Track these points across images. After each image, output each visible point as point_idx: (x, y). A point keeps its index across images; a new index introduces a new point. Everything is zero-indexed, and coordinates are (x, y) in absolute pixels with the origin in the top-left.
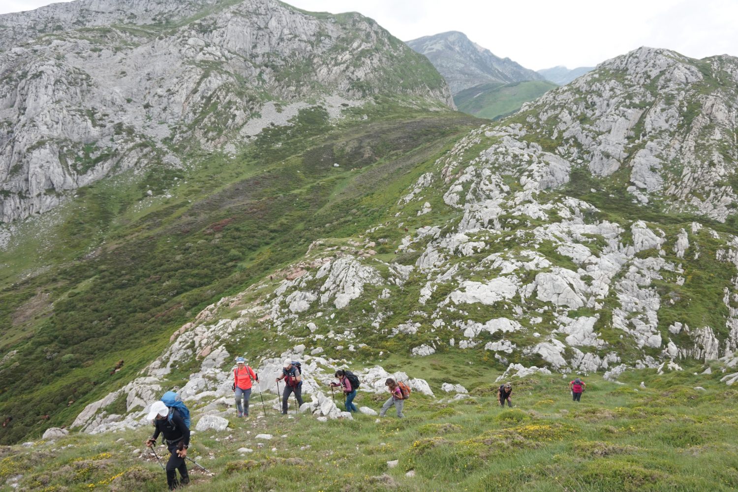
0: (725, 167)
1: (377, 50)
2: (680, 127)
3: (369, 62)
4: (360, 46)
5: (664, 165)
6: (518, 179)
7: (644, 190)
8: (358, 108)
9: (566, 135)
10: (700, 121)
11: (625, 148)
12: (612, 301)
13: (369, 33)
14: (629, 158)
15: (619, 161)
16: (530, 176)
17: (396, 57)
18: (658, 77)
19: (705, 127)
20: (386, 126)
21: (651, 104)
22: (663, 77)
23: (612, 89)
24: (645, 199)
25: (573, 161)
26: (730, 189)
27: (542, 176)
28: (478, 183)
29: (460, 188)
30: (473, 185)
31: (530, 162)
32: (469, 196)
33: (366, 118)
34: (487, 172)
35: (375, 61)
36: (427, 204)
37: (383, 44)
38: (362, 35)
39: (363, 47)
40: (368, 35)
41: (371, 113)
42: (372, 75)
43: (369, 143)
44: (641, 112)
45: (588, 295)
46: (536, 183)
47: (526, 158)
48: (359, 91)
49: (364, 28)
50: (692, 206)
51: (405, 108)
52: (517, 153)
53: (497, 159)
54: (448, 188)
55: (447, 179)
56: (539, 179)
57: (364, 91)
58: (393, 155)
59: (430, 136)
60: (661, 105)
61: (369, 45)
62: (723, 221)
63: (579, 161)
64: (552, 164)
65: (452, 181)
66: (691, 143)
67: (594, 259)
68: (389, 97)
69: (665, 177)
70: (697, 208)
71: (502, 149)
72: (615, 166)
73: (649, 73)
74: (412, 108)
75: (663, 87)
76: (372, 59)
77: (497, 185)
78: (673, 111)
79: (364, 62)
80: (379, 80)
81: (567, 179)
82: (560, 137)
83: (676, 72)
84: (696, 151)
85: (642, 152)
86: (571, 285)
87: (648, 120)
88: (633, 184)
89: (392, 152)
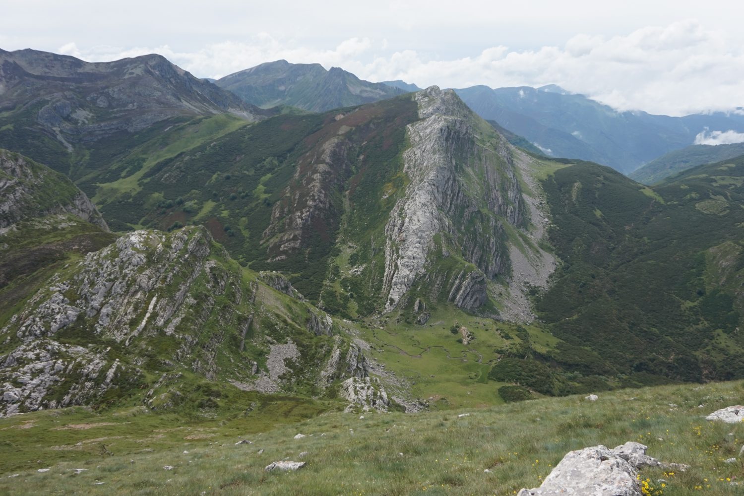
0: (131, 315)
1: (19, 184)
2: (125, 292)
3: (13, 197)
4: (5, 184)
5: (113, 312)
6: (50, 323)
7: (102, 325)
8: (3, 235)
9: (83, 293)
10: (132, 289)
11: (101, 303)
12: (29, 397)
13: (14, 169)
14: (101, 308)
15: (97, 310)
16: (55, 322)
17: (36, 186)
18: (127, 261)
19: (135, 292)
20: (19, 254)
21: (118, 279)
22: (128, 262)
23: (107, 268)
24: (99, 330)
25: (82, 308)
26: (127, 326)
27: (61, 321)
28: (31, 327)
29: (24, 329)
30: (29, 328)
31: (58, 313)
32: (27, 334)
33: (6, 246)
34: (38, 319)
35: (18, 194)
36: (9, 338)
37: (26, 176)
38: (9, 172)
39: (8, 185)
40: (13, 171)
41: (12, 240)
42: (14, 207)
43: (4, 271)
44: (112, 283)
45: (21, 395)
46: (57, 325)
47: (57, 311)
48: (4, 221)
49: (10, 166)
50: (113, 334)
51: (39, 230)
52: (54, 307)
53: (44, 312)
54: (20, 328)
55: (21, 322)
56: (59, 323)
57: (8, 221)
58: (19, 279)
59: (45, 262)
60: (120, 280)
61: (13, 181)
62: (119, 342)
63: (84, 308)
64: (69, 312)
65: (23, 324)
66: (126, 301)
67: (30, 381)
68: (28, 221)
69: (111, 319)
70: (114, 335)
71: (48, 305)
72: (95, 312)
73: (124, 259)
74: (44, 229)
75: (126, 268)
76: (15, 194)
77: (39, 328)
78: (124, 283)
79: (8, 198)
80: (20, 209)
81: (75, 319)
82: (80, 294)
83: (134, 259)
84: (127, 305)
85: (106, 305)
86: (15, 394)
87: (113, 288)
88: (98, 323)
89: (20, 276)
